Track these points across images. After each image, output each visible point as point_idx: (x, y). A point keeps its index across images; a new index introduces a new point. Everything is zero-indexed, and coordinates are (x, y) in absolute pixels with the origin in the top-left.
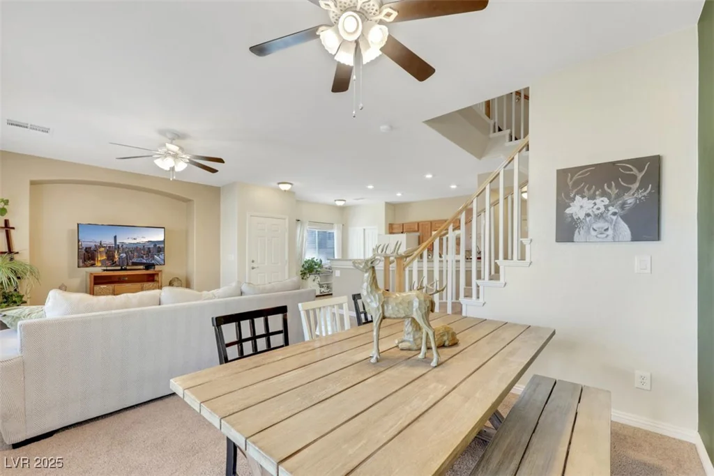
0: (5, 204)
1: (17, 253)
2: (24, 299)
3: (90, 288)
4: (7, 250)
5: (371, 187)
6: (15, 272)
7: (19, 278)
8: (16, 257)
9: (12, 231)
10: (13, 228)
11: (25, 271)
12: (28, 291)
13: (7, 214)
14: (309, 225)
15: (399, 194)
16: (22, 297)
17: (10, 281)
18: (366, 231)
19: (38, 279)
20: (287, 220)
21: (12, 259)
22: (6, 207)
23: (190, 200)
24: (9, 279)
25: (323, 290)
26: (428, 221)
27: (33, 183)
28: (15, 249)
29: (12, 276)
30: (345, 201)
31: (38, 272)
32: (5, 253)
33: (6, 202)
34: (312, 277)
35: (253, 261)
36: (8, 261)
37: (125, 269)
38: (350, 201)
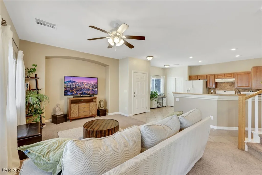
0: (35, 67)
1: (40, 90)
2: (43, 111)
3: (69, 105)
4: (36, 89)
5: (191, 57)
6: (39, 99)
7: (40, 101)
8: (39, 91)
9: (38, 79)
10: (39, 78)
11: (43, 98)
12: (44, 108)
13: (36, 71)
14: (152, 77)
15: (200, 62)
16: (42, 111)
17: (37, 104)
18: (176, 79)
19: (48, 102)
20: (147, 74)
21: (38, 93)
22: (35, 68)
23: (108, 65)
24: (37, 103)
25: (158, 105)
26: (214, 74)
27: (47, 58)
28: (39, 88)
29: (38, 101)
30: (169, 65)
31: (49, 99)
32: (35, 90)
33: (36, 66)
34: (155, 99)
35: (134, 93)
36: (36, 94)
37: (82, 97)
38: (172, 65)
